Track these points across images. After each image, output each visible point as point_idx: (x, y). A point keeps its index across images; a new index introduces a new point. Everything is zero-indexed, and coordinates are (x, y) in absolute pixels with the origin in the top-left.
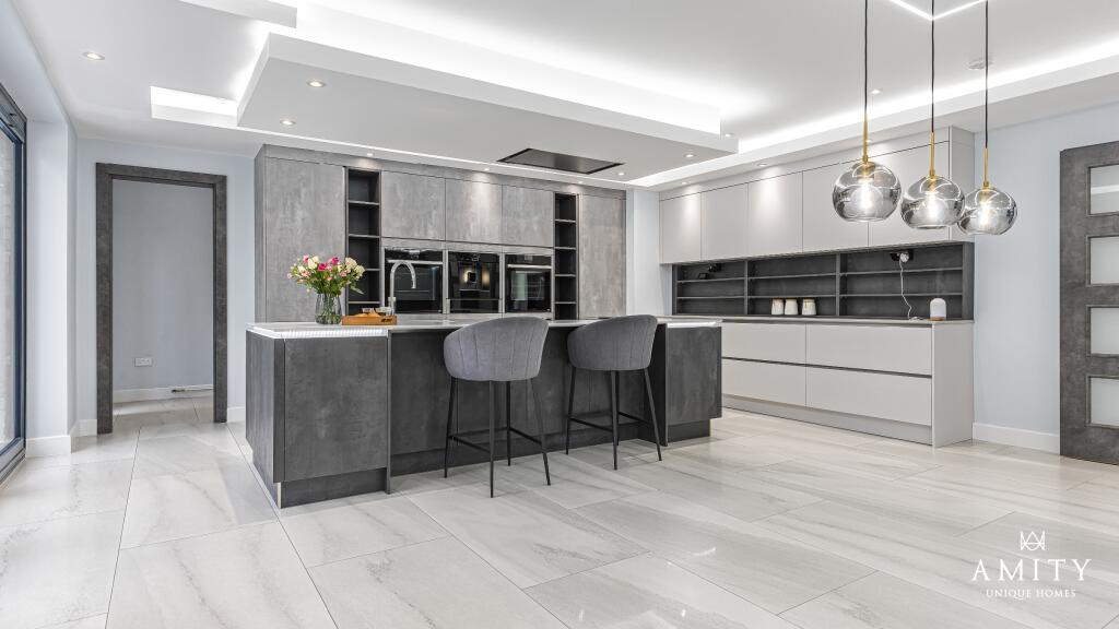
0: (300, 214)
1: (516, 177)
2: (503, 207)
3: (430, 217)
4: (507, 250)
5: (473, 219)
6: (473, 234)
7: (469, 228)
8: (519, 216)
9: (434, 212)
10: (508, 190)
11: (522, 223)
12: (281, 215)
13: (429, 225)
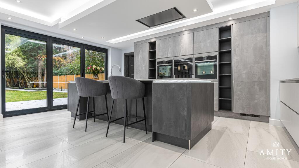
0: (140, 56)
1: (199, 28)
2: (194, 41)
3: (169, 50)
4: (196, 56)
5: (182, 48)
6: (182, 53)
7: (181, 51)
8: (201, 42)
9: (170, 49)
10: (196, 34)
11: (202, 45)
12: (137, 58)
13: (169, 53)
